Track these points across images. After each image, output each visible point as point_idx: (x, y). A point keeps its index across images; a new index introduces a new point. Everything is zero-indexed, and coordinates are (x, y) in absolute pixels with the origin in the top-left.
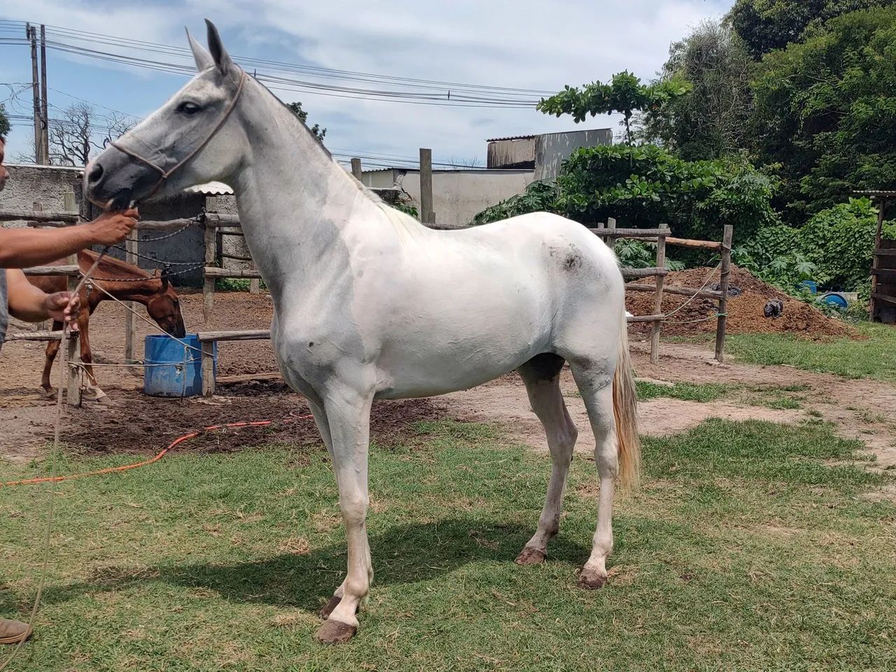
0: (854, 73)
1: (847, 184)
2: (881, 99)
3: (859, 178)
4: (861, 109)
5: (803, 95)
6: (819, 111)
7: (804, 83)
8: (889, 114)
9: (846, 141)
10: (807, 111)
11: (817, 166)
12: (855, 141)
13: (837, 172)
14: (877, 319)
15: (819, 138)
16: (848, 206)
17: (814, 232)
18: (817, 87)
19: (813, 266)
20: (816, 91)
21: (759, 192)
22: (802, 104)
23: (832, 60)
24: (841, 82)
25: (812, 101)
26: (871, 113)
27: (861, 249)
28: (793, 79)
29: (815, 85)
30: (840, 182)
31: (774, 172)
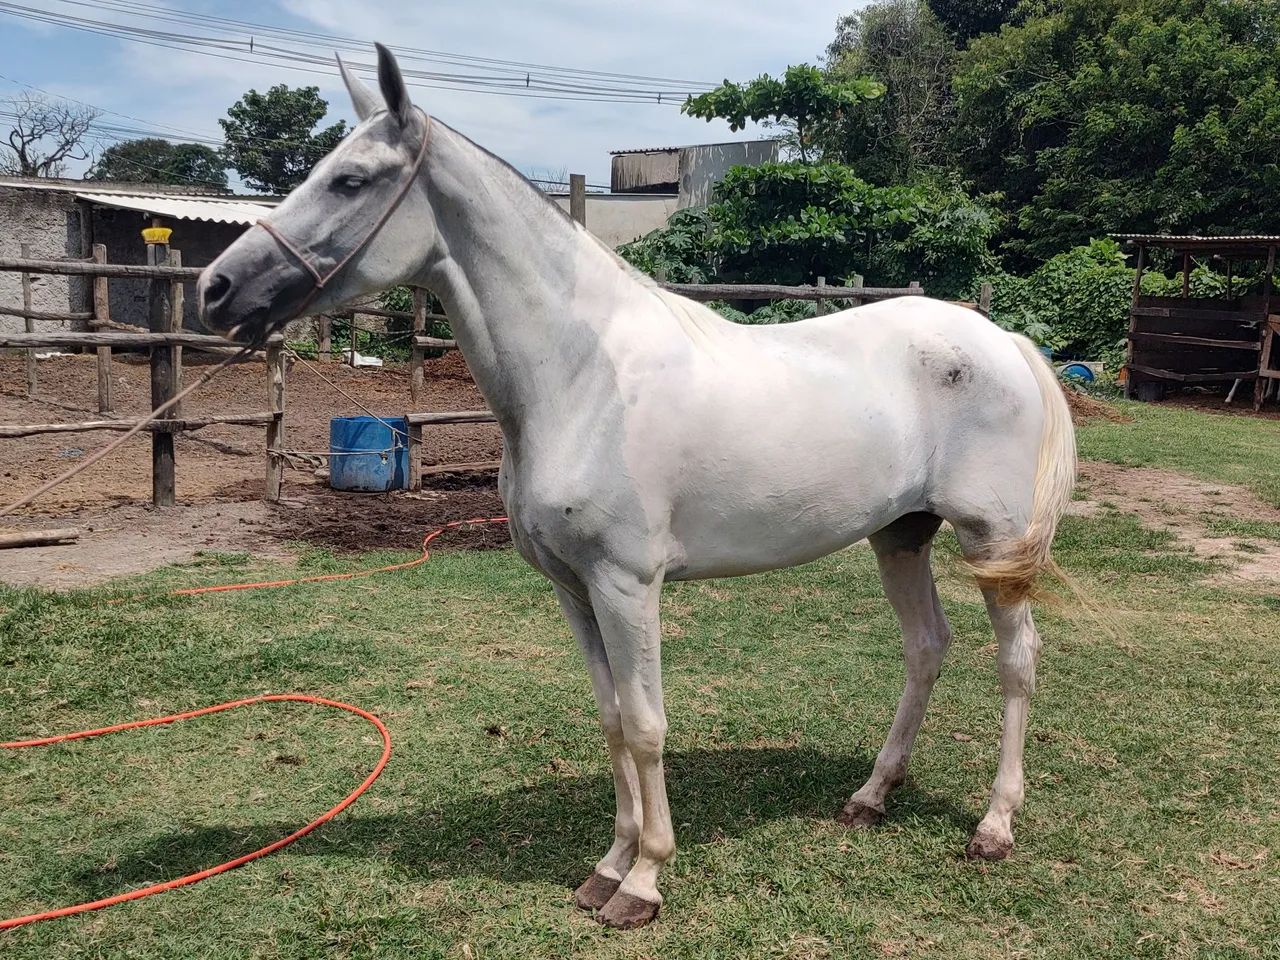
0: (1089, 72)
1: (1080, 218)
2: (1125, 106)
3: (1095, 210)
4: (1098, 121)
5: (1021, 97)
6: (1043, 120)
7: (1024, 81)
8: (1135, 128)
9: (1079, 161)
10: (1027, 120)
11: (1040, 193)
12: (1090, 161)
13: (1065, 201)
14: (1133, 396)
15: (1043, 155)
16: (1088, 250)
17: (1047, 284)
18: (1041, 88)
19: (1047, 328)
20: (1039, 93)
21: (975, 230)
22: (1019, 111)
23: (1061, 50)
24: (1072, 82)
25: (1035, 105)
26: (1112, 126)
27: (1107, 306)
28: (1008, 76)
29: (1039, 85)
30: (1072, 216)
31: (993, 204)
